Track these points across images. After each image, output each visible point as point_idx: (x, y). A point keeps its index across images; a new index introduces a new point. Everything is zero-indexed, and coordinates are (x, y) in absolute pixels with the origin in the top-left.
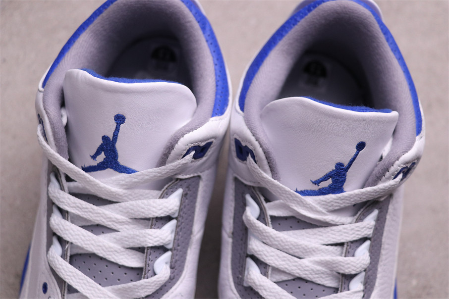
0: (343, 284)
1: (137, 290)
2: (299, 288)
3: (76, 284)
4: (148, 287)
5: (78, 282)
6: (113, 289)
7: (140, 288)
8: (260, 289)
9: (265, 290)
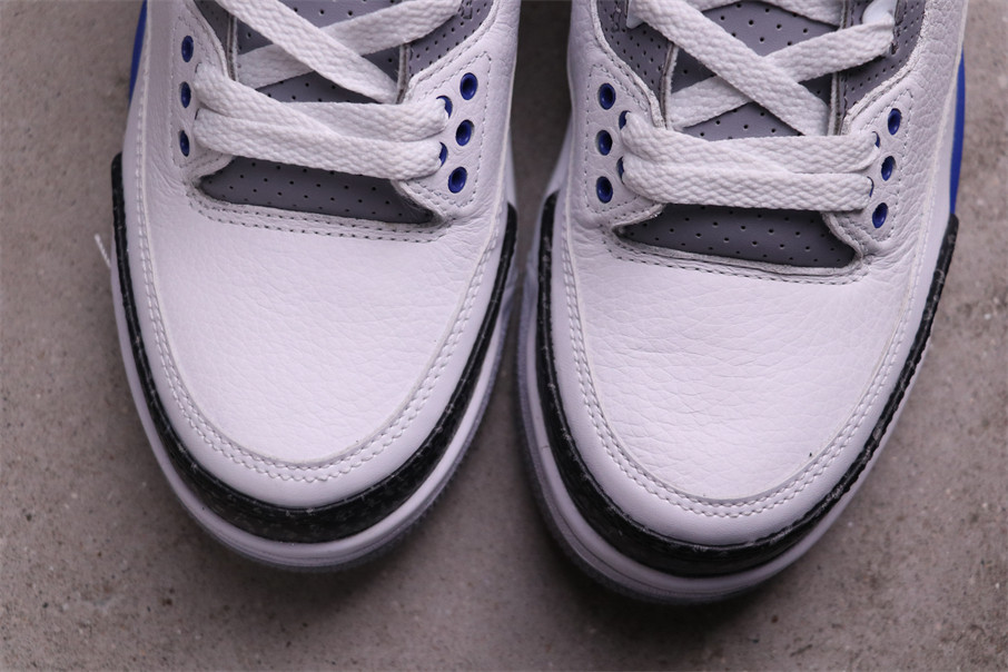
0: (850, 12)
1: (391, 27)
2: (751, 23)
3: (258, 20)
4: (415, 19)
5: (261, 17)
6: (338, 30)
7: (398, 22)
8: (665, 24)
9: (675, 23)
